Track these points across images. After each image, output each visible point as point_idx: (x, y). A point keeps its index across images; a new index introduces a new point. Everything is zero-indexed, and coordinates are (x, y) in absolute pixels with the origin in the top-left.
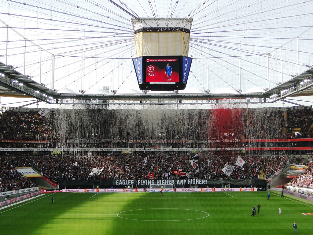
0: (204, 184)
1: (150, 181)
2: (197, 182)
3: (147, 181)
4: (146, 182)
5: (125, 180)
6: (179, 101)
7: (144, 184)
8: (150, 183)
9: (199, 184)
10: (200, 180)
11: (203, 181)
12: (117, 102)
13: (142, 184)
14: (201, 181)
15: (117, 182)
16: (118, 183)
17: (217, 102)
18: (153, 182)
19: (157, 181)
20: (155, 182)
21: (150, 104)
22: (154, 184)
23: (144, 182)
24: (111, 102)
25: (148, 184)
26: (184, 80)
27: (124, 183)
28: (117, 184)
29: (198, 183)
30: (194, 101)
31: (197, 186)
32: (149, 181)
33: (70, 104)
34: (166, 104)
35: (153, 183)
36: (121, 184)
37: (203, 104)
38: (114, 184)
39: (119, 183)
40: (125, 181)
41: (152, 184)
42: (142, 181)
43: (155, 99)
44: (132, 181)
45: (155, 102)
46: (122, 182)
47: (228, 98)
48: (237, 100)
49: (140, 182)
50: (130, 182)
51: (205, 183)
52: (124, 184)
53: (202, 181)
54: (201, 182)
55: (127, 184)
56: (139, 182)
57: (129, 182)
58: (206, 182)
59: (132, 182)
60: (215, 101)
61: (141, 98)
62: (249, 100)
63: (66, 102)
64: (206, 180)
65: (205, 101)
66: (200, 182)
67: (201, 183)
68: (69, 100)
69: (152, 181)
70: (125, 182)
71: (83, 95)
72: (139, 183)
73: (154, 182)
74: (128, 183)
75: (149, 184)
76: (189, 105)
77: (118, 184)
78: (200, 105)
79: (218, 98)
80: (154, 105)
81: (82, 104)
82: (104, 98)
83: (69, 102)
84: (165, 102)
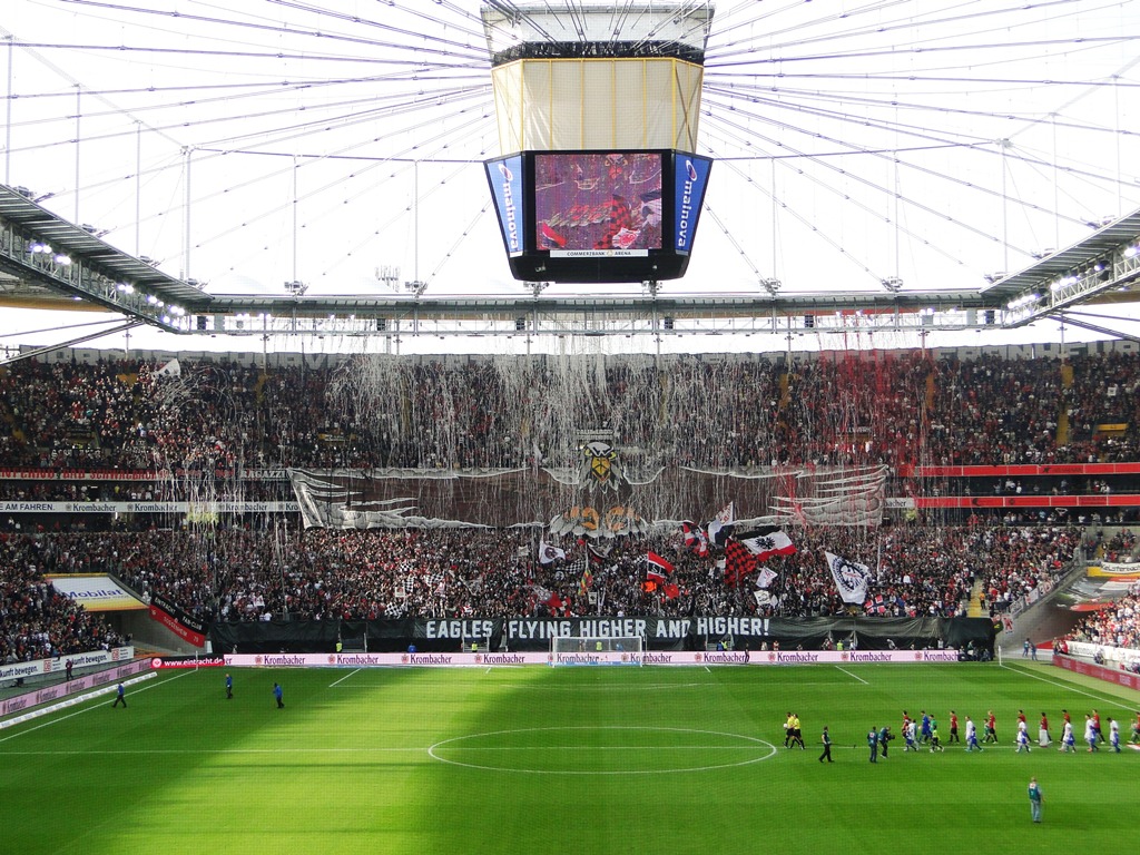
0: (759, 633)
1: (556, 623)
2: (733, 629)
3: (542, 623)
4: (538, 626)
5: (461, 622)
6: (662, 322)
7: (531, 637)
8: (555, 632)
9: (740, 636)
10: (743, 620)
11: (756, 624)
12: (427, 324)
13: (525, 636)
14: (746, 623)
15: (429, 629)
16: (432, 633)
17: (809, 324)
19: (582, 623)
20: (575, 630)
21: (555, 333)
22: (568, 637)
23: (532, 629)
24: (405, 324)
25: (545, 634)
26: (681, 243)
27: (455, 633)
28: (429, 636)
29: (736, 632)
30: (721, 323)
31: (732, 642)
32: (549, 623)
33: (249, 333)
34: (614, 332)
35: (565, 633)
36: (443, 636)
37: (754, 331)
38: (417, 635)
39: (436, 632)
40: (459, 624)
41: (563, 636)
42: (525, 625)
43: (571, 315)
44: (486, 623)
45: (569, 326)
46: (449, 627)
47: (849, 308)
48: (884, 319)
50: (478, 626)
51: (762, 630)
52: (458, 636)
53: (749, 623)
54: (747, 626)
56: (514, 626)
57: (475, 629)
58: (766, 628)
59: (485, 629)
60: (800, 322)
61: (521, 312)
62: (928, 319)
63: (234, 328)
64: (767, 621)
65: (761, 322)
66: (742, 629)
67: (747, 633)
68: (246, 317)
69: (562, 623)
70: (461, 627)
71: (300, 299)
72: (512, 630)
73: (568, 630)
74: (469, 631)
76: (701, 337)
77: (433, 636)
78: (742, 336)
79: (811, 309)
80: (569, 338)
81: (296, 333)
82: (380, 313)
83: (246, 327)
84: (610, 326)
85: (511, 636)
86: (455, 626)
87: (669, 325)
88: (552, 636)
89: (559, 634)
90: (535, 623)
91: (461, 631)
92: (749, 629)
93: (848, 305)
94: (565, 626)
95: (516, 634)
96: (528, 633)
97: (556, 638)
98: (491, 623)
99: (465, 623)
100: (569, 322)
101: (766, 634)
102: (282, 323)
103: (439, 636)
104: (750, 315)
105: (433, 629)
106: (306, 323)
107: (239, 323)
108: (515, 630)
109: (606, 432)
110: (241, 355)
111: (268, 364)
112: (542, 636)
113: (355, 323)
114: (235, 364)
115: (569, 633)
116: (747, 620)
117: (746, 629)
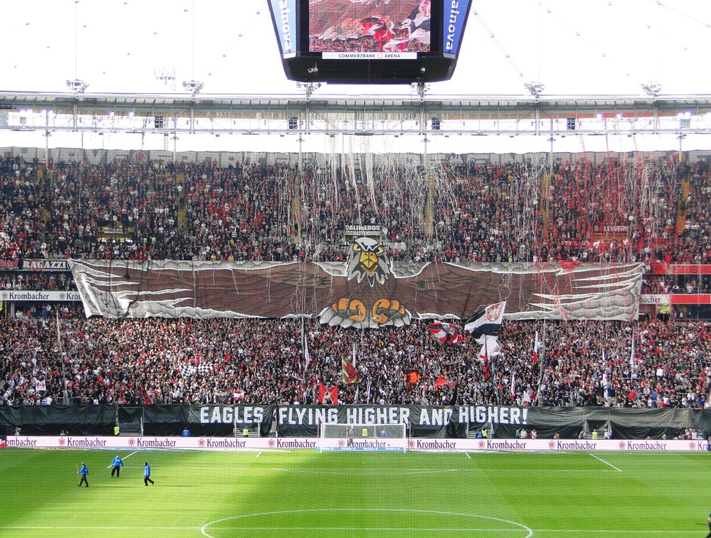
0: (518, 422)
1: (324, 410)
2: (493, 418)
3: (311, 410)
4: (307, 413)
5: (233, 408)
6: (430, 122)
7: (300, 423)
8: (323, 419)
9: (500, 424)
10: (503, 409)
11: (515, 413)
12: (203, 122)
13: (294, 423)
14: (505, 412)
15: (203, 414)
16: (205, 418)
17: (571, 126)
18: (333, 413)
19: (348, 410)
20: (342, 418)
21: (327, 132)
22: (335, 423)
23: (301, 416)
24: (182, 122)
25: (314, 420)
26: (448, 47)
27: (228, 419)
28: (203, 421)
29: (496, 421)
30: (486, 124)
31: (492, 431)
32: (318, 410)
33: (31, 129)
34: (383, 133)
35: (333, 420)
36: (216, 421)
37: (518, 133)
38: (191, 420)
39: (209, 417)
40: (231, 410)
41: (330, 423)
42: (294, 412)
43: (342, 115)
44: (257, 409)
45: (340, 126)
46: (221, 412)
47: (609, 112)
48: (643, 122)
49: (286, 413)
50: (249, 412)
51: (521, 419)
52: (230, 421)
53: (509, 413)
54: (506, 415)
55: (241, 421)
56: (284, 413)
57: (246, 415)
58: (525, 417)
59: (256, 415)
60: (562, 124)
61: (294, 111)
62: (685, 122)
63: (17, 123)
64: (525, 411)
65: (525, 124)
66: (502, 418)
67: (506, 422)
68: (28, 113)
69: (330, 410)
70: (233, 413)
71: (81, 97)
72: (282, 416)
73: (335, 417)
74: (241, 416)
75: (317, 423)
76: (467, 138)
77: (207, 421)
78: (505, 137)
79: (572, 111)
80: (339, 137)
81: (75, 129)
82: (157, 110)
83: (29, 123)
84: (379, 126)
85: (281, 422)
86: (228, 412)
87: (436, 126)
88: (320, 422)
89: (327, 421)
90: (304, 410)
91: (234, 417)
92: (508, 418)
93: (610, 109)
95: (286, 420)
96: (297, 420)
97: (324, 424)
98: (261, 410)
99: (237, 409)
100: (340, 121)
101: (525, 423)
102: (63, 119)
103: (213, 421)
104: (513, 117)
105: (207, 415)
106: (87, 120)
107: (22, 119)
108: (285, 416)
109: (374, 228)
110: (24, 150)
111: (50, 159)
112: (310, 423)
113: (134, 121)
114: (18, 159)
115: (336, 420)
116: (507, 409)
117: (505, 418)
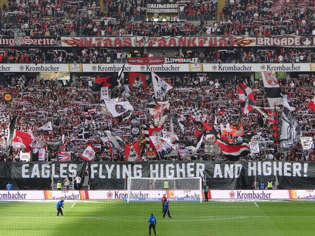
0: (300, 175)
1: (130, 166)
2: (278, 172)
3: (118, 166)
4: (115, 168)
5: (50, 165)
7: (110, 177)
8: (129, 173)
9: (283, 177)
10: (286, 164)
11: (297, 167)
13: (104, 177)
14: (288, 166)
15: (24, 171)
16: (26, 174)
19: (151, 166)
20: (146, 171)
22: (140, 177)
23: (110, 171)
25: (121, 175)
27: (46, 174)
28: (24, 176)
29: (280, 174)
31: (277, 183)
32: (124, 166)
35: (138, 174)
36: (36, 176)
38: (14, 175)
39: (30, 173)
40: (49, 167)
41: (136, 177)
42: (104, 168)
44: (71, 166)
46: (40, 168)
49: (97, 169)
50: (65, 168)
51: (302, 172)
52: (48, 176)
53: (291, 167)
54: (289, 169)
55: (57, 176)
56: (95, 169)
57: (62, 171)
58: (305, 170)
59: (71, 171)
64: (306, 165)
66: (285, 171)
67: (289, 175)
69: (136, 166)
70: (50, 169)
72: (93, 172)
73: (140, 171)
74: (58, 172)
75: (124, 177)
77: (28, 176)
85: (93, 176)
86: (46, 168)
88: (127, 177)
89: (133, 175)
90: (113, 166)
91: (51, 173)
92: (291, 172)
94: (138, 169)
95: (96, 175)
96: (106, 174)
97: (130, 178)
98: (75, 166)
99: (53, 165)
101: (305, 176)
103: (32, 177)
105: (27, 171)
108: (96, 171)
109: (172, 6)
112: (118, 177)
115: (141, 175)
116: (290, 164)
117: (288, 172)
